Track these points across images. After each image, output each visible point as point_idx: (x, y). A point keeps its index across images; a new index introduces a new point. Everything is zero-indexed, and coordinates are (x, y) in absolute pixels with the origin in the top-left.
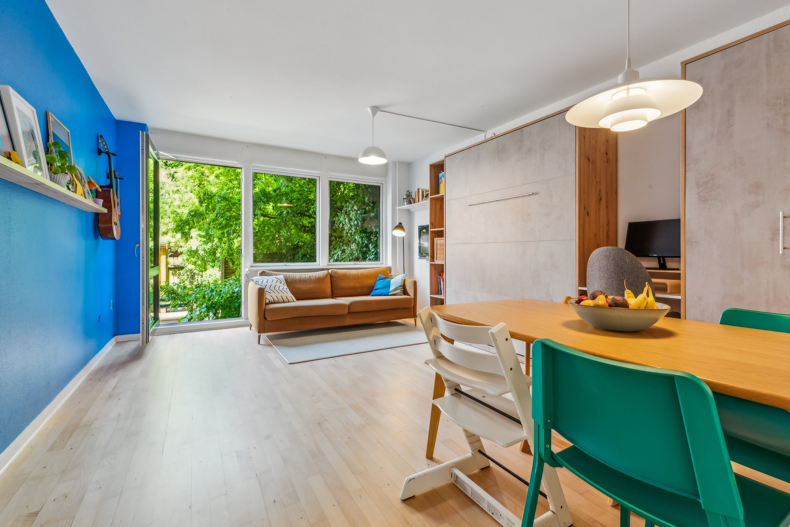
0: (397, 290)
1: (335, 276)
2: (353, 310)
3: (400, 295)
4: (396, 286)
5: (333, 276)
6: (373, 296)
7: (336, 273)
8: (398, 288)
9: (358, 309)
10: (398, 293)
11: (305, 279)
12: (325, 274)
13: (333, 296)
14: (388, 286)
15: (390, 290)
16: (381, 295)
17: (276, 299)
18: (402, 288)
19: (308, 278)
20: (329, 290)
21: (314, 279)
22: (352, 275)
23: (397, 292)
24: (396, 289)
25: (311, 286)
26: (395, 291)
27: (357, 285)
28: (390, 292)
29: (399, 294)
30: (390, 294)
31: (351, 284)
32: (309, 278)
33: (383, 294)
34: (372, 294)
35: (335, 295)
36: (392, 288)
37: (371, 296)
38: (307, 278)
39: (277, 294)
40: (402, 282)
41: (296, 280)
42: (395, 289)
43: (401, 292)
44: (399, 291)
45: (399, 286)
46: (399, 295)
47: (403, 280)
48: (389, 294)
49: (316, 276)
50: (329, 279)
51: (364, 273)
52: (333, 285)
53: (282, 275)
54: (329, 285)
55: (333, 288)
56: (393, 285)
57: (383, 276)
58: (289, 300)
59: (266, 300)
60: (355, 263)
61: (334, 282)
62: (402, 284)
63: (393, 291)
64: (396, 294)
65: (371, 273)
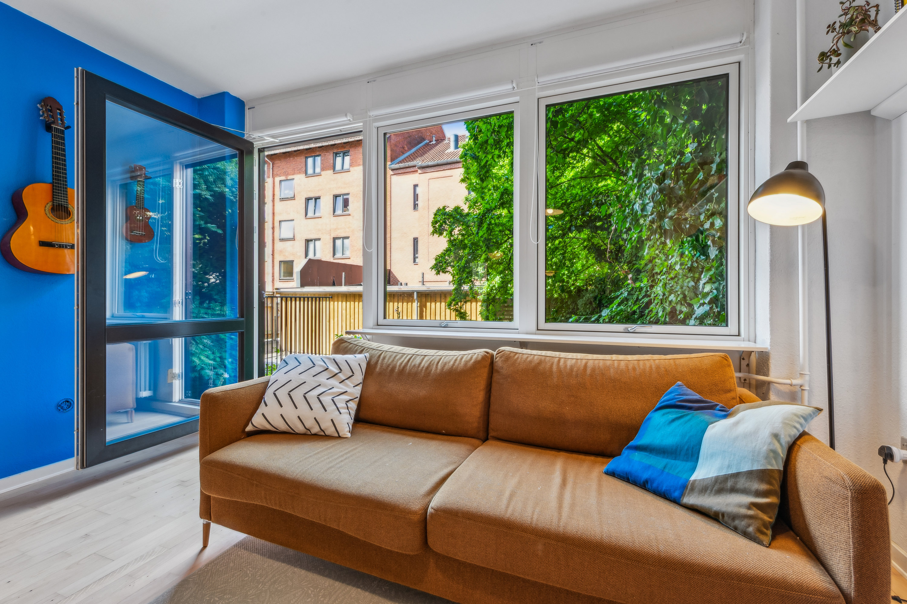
0: (734, 490)
1: (501, 370)
3: (746, 535)
4: (729, 467)
5: (496, 368)
6: (614, 475)
7: (509, 357)
8: (742, 483)
9: (460, 553)
10: (734, 517)
12: (473, 360)
13: (485, 433)
14: (690, 451)
15: (693, 478)
16: (645, 486)
17: (281, 425)
18: (763, 487)
19: (423, 367)
21: (439, 370)
22: (560, 372)
23: (731, 509)
24: (729, 484)
26: (720, 491)
28: (692, 489)
29: (737, 522)
30: (686, 500)
33: (655, 485)
34: (610, 465)
35: (492, 430)
36: (705, 471)
37: (606, 473)
40: (774, 452)
41: (393, 370)
42: (721, 485)
43: (751, 517)
44: (740, 506)
45: (750, 474)
46: (737, 531)
47: (786, 440)
48: (682, 495)
49: (445, 364)
50: (485, 378)
51: (608, 368)
52: (492, 398)
53: (367, 355)
54: (480, 396)
55: (493, 407)
56: (712, 456)
57: (689, 391)
58: (326, 429)
59: (247, 425)
60: (629, 329)
61: (495, 387)
62: (772, 465)
63: (708, 491)
64: (723, 515)
65: (638, 372)
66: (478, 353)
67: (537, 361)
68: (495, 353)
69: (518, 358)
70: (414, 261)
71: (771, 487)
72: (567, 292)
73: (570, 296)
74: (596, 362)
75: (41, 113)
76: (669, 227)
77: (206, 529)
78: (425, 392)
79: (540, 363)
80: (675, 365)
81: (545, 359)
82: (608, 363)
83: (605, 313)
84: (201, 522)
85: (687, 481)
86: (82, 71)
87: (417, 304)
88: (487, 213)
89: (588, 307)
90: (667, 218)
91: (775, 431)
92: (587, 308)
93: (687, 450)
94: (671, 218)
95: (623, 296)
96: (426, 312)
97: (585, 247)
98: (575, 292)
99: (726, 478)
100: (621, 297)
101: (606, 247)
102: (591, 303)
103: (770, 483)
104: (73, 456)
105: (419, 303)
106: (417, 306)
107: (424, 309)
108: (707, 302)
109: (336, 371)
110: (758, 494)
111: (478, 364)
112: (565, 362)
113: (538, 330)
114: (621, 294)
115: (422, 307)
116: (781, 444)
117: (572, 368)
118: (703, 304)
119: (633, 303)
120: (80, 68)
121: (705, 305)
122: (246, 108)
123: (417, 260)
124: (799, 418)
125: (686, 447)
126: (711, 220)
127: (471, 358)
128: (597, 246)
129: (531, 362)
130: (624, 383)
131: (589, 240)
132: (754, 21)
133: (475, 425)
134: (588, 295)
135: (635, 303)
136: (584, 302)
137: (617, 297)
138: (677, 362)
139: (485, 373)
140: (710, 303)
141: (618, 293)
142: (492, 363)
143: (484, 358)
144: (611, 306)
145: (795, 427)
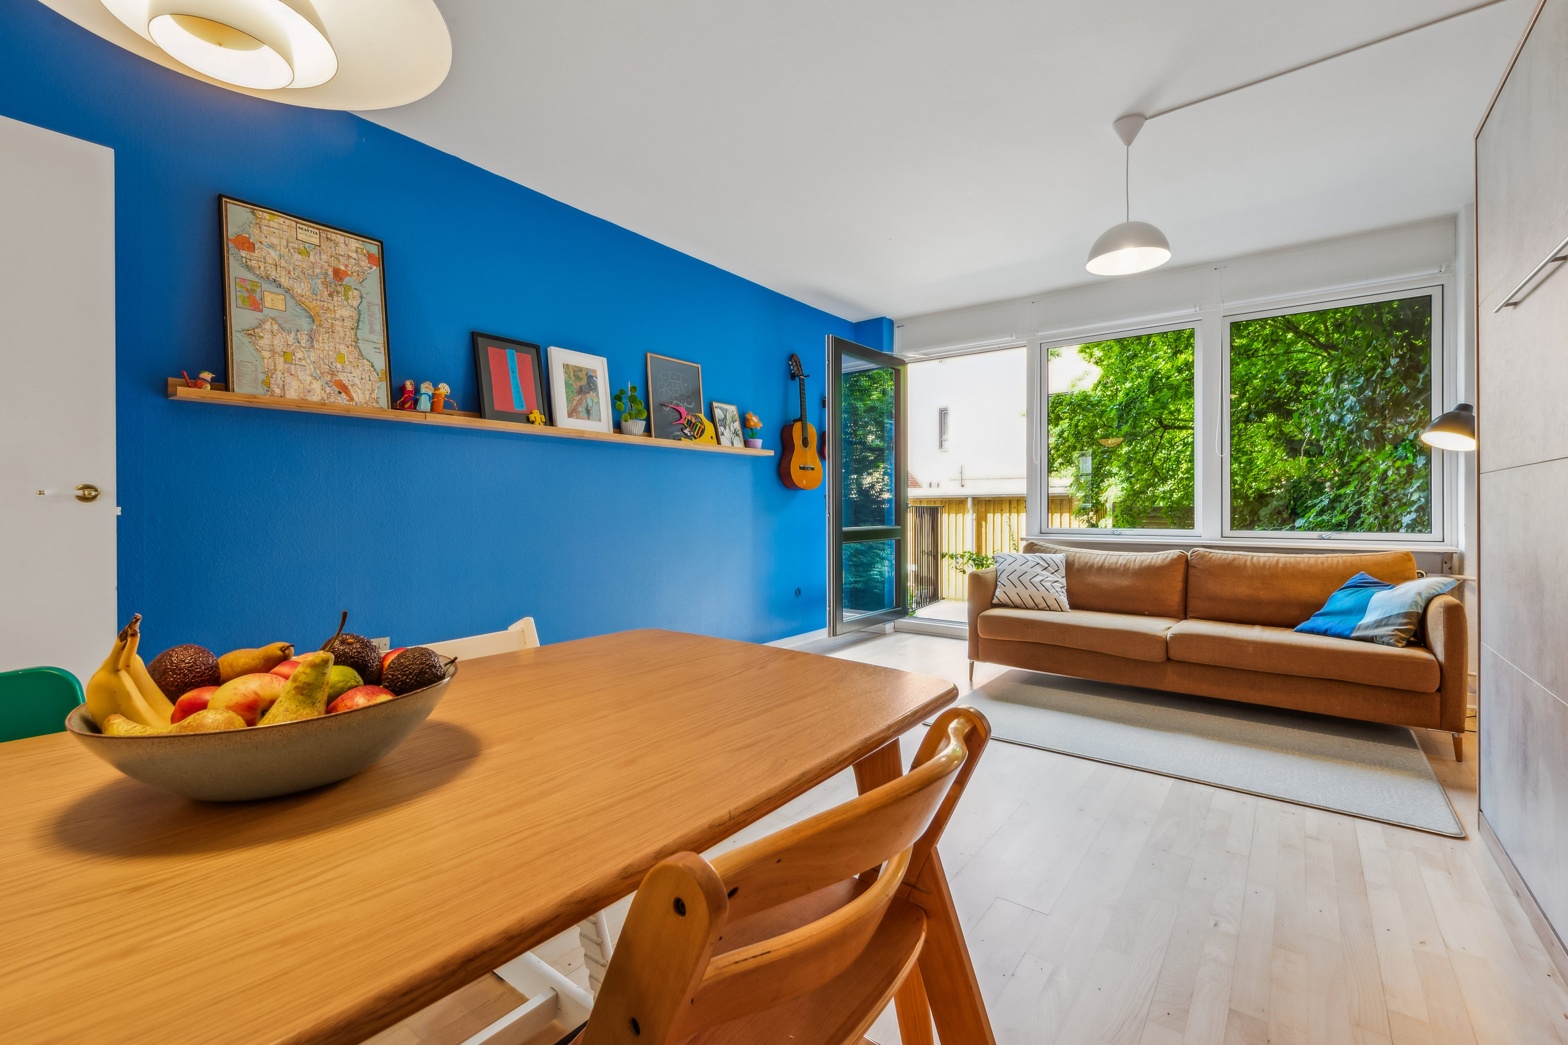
0: (1386, 625)
1: (1197, 566)
2: (1175, 654)
3: (1388, 644)
4: (1385, 613)
5: (1192, 564)
6: (1301, 631)
7: (1203, 557)
8: (1392, 621)
9: (1194, 657)
10: (1382, 637)
11: (1113, 566)
12: (1169, 559)
13: (1184, 614)
14: (1361, 610)
15: (1360, 623)
16: (1325, 633)
17: (1017, 600)
18: (1406, 621)
19: (1121, 564)
20: (1175, 599)
21: (1137, 567)
22: (1254, 566)
23: (1382, 633)
24: (1384, 623)
25: (1125, 582)
26: (1377, 627)
27: (1262, 594)
28: (1359, 629)
29: (1384, 639)
30: (1354, 635)
31: (1243, 590)
32: (1123, 565)
33: (1332, 631)
34: (1299, 627)
35: (1191, 612)
36: (1369, 618)
37: (1295, 631)
38: (1118, 565)
39: (1021, 589)
40: (1418, 602)
41: (1092, 566)
42: (1378, 624)
43: (1394, 635)
44: (1388, 631)
45: (1398, 615)
46: (1383, 643)
47: (1425, 595)
48: (1352, 632)
49: (1143, 561)
50: (1182, 572)
51: (1299, 563)
52: (1190, 588)
53: (1064, 554)
54: (1179, 586)
55: (1190, 595)
56: (1375, 609)
57: (1370, 577)
58: (1051, 606)
59: (993, 599)
60: (1324, 536)
61: (1192, 580)
62: (1413, 609)
63: (1370, 628)
64: (1376, 637)
65: (1326, 565)
66: (1174, 553)
67: (1231, 559)
68: (1189, 554)
69: (1212, 556)
70: (941, 446)
71: (1410, 621)
72: (1242, 498)
73: (1247, 503)
74: (1287, 559)
75: (792, 368)
76: (1369, 438)
77: (972, 666)
78: (1127, 583)
79: (1234, 560)
80: (1360, 559)
81: (1239, 557)
82: (1299, 559)
83: (1299, 523)
84: (968, 661)
85: (1356, 625)
86: (832, 337)
87: (973, 516)
88: (1132, 402)
89: (1275, 517)
90: (1367, 429)
91: (1419, 591)
92: (1274, 520)
93: (1359, 609)
94: (1370, 429)
95: (1323, 504)
96: (986, 528)
97: (1269, 438)
98: (1254, 498)
99: (1382, 620)
100: (1320, 505)
101: (1303, 438)
102: (1279, 513)
103: (1409, 618)
104: (825, 627)
105: (975, 515)
106: (973, 518)
107: (984, 523)
108: (1413, 510)
109: (1047, 566)
110: (1401, 625)
111: (1174, 562)
112: (1258, 559)
113: (1222, 537)
114: (1321, 501)
115: (980, 521)
116: (1422, 598)
117: (1265, 564)
118: (1409, 513)
119: (1340, 512)
120: (831, 335)
121: (1412, 513)
122: (895, 326)
123: (945, 444)
124: (1440, 584)
125: (1358, 608)
126: (1415, 432)
127: (1167, 557)
128: (1288, 436)
129: (1225, 559)
130: (1313, 573)
131: (1277, 426)
132: (1455, 252)
133: (1176, 608)
134: (1275, 503)
135: (1343, 512)
136: (1269, 512)
137: (1314, 506)
138: (1363, 558)
139: (1182, 568)
140: (1416, 511)
141: (1317, 501)
142: (1187, 560)
143: (1179, 557)
144: (1307, 515)
145: (1435, 589)
